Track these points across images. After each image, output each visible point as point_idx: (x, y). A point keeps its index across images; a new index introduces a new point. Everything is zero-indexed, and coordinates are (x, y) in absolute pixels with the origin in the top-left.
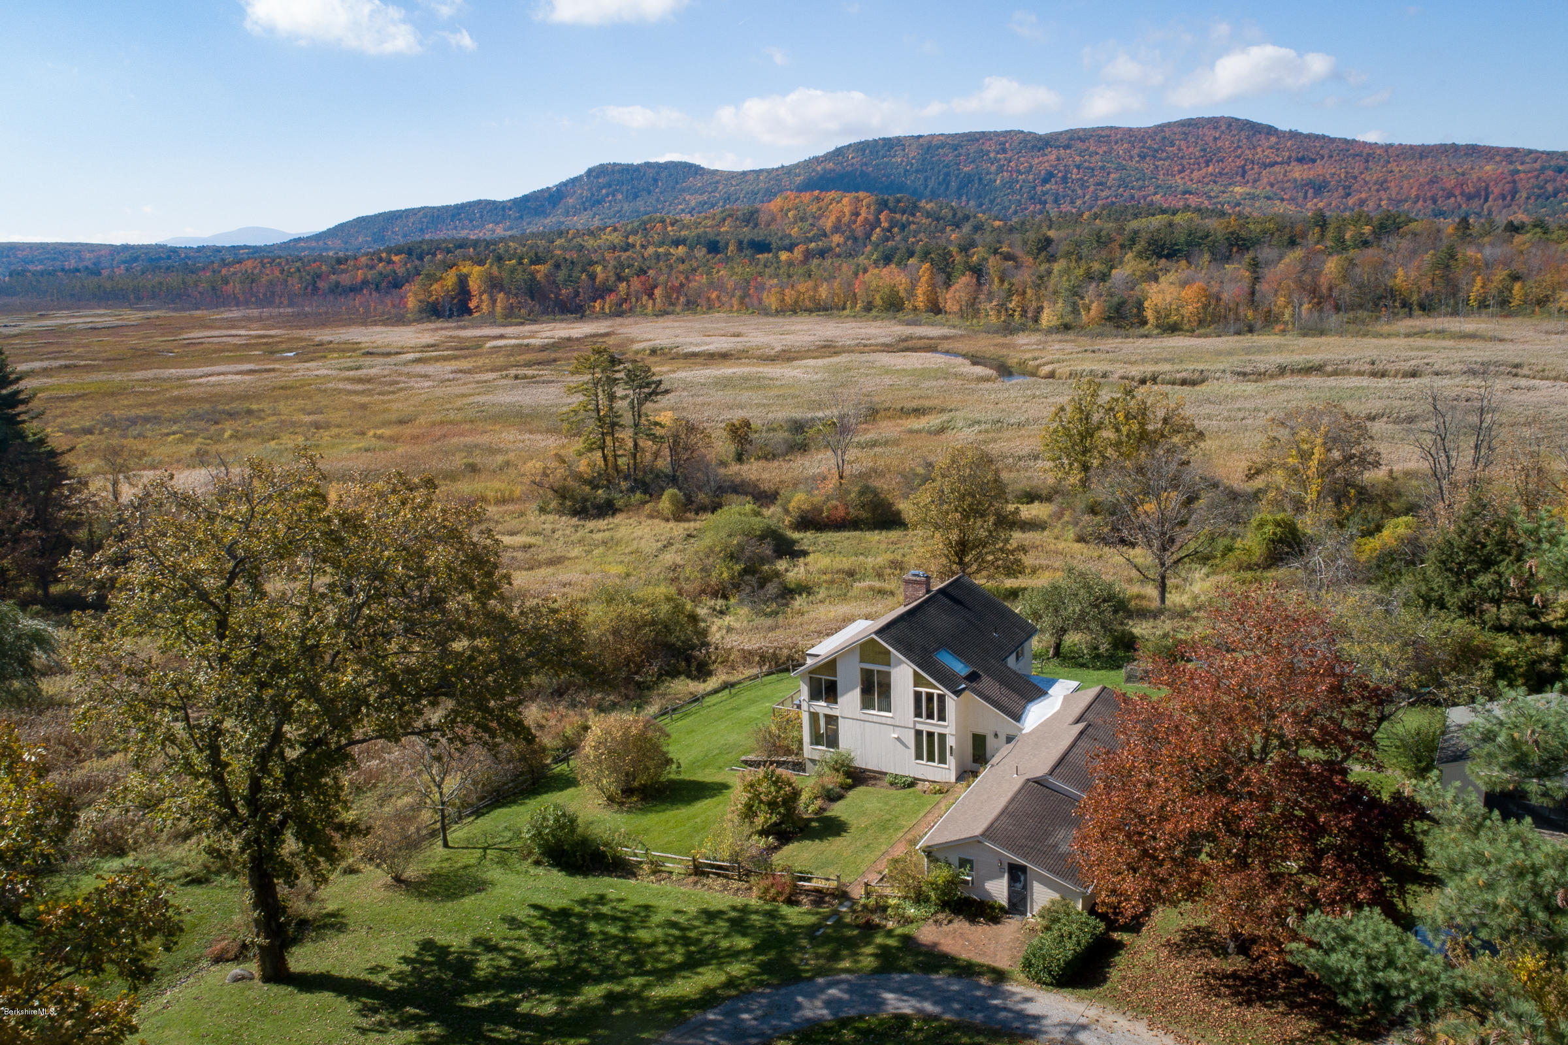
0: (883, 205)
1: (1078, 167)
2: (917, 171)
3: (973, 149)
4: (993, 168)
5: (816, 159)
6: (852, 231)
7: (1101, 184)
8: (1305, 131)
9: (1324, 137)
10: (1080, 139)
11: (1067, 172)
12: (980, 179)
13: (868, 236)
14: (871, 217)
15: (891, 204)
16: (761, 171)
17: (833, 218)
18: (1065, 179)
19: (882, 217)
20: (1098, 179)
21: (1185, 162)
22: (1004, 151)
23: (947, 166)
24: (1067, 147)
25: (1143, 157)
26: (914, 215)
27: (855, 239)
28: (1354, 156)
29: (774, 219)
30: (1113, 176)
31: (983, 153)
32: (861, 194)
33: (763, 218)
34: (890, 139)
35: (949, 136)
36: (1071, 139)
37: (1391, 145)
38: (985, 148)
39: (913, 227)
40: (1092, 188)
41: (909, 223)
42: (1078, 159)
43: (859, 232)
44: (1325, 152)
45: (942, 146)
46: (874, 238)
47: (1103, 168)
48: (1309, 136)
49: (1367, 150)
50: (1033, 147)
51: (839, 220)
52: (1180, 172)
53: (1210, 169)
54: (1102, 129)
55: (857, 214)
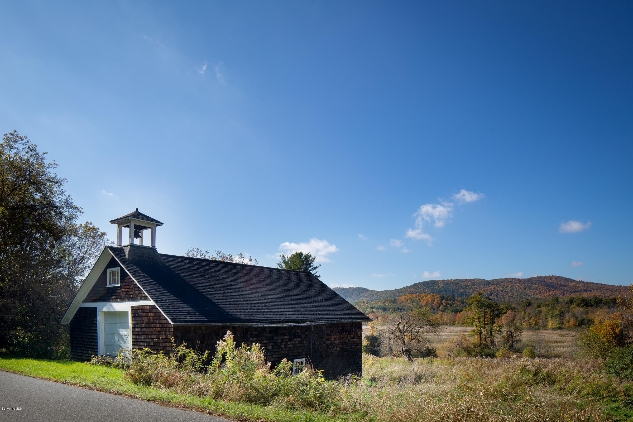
0: (443, 298)
1: (502, 291)
2: (443, 291)
3: (463, 284)
4: (471, 291)
5: (407, 287)
6: (432, 306)
7: (511, 297)
8: (585, 281)
9: (593, 283)
10: (501, 282)
11: (498, 293)
12: (466, 294)
13: (438, 308)
14: (439, 302)
15: (446, 297)
16: (388, 291)
17: (425, 302)
18: (497, 295)
19: (443, 302)
20: (509, 295)
21: (541, 290)
22: (474, 285)
23: (454, 290)
24: (497, 284)
25: (525, 288)
26: (454, 301)
27: (434, 309)
28: (607, 289)
29: (402, 302)
30: (515, 294)
31: (467, 286)
32: (434, 294)
33: (399, 302)
34: (433, 281)
35: (454, 280)
36: (498, 282)
37: (620, 286)
38: (468, 284)
39: (454, 305)
40: (507, 298)
41: (453, 304)
42: (501, 288)
43: (435, 307)
44: (595, 288)
45: (452, 283)
46: (440, 309)
47: (511, 291)
48: (587, 283)
49: (611, 288)
50: (485, 284)
51: (427, 302)
52: (539, 294)
53: (551, 293)
54: (509, 279)
55: (434, 301)
